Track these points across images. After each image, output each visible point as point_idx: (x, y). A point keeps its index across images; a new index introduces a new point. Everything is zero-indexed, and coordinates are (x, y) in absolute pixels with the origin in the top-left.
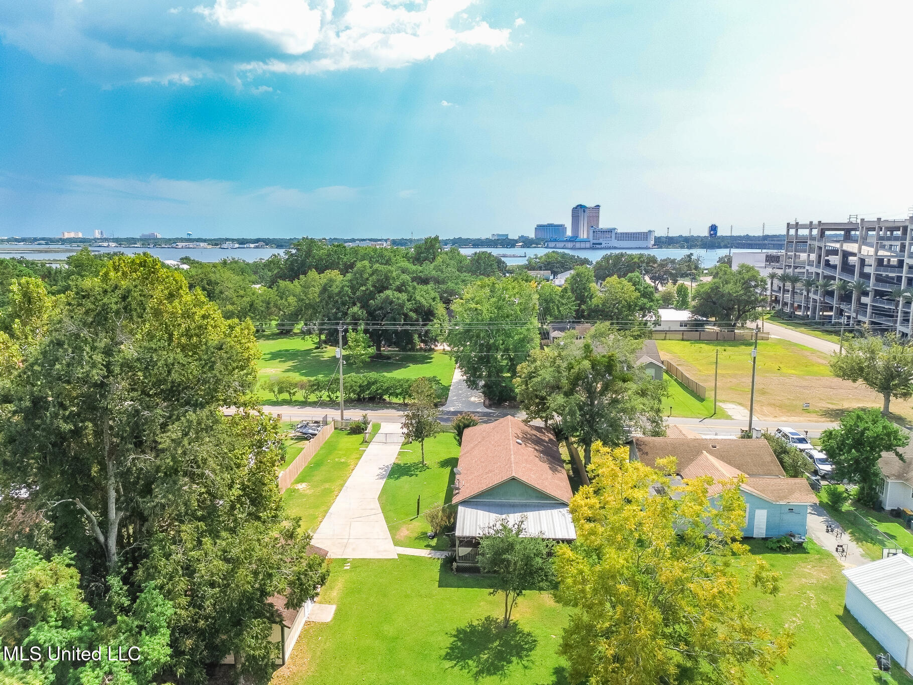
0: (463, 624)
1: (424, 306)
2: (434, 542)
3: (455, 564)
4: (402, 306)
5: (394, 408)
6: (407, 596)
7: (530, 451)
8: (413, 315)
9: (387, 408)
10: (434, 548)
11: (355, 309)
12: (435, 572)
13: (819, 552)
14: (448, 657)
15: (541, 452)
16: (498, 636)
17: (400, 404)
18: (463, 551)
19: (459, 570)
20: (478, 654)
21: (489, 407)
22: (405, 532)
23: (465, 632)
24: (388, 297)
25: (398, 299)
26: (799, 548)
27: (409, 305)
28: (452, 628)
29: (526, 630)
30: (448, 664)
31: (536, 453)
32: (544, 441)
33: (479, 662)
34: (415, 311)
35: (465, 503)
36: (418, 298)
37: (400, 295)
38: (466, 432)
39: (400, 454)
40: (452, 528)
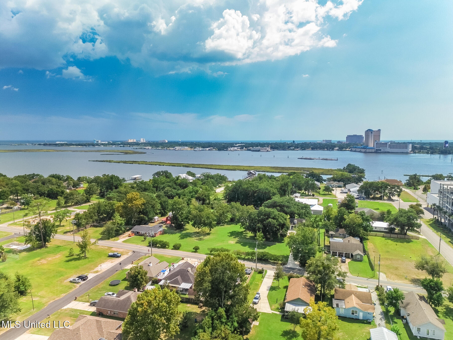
0: (285, 330)
1: (282, 223)
2: (280, 311)
3: (284, 317)
4: (274, 225)
5: (271, 264)
6: (274, 322)
7: (306, 289)
8: (278, 227)
9: (269, 264)
10: (280, 312)
11: (259, 225)
12: (280, 318)
13: (374, 325)
14: (281, 335)
15: (309, 290)
16: (292, 333)
17: (273, 263)
18: (286, 314)
19: (285, 318)
20: (287, 336)
21: (300, 267)
22: (273, 307)
23: (285, 331)
24: (270, 221)
25: (273, 222)
26: (369, 323)
27: (276, 223)
28: (283, 330)
29: (298, 333)
30: (281, 337)
31: (308, 290)
32: (311, 286)
33: (287, 337)
34: (279, 225)
35: (288, 302)
36: (280, 220)
37: (274, 221)
38: (291, 279)
39: (273, 282)
40: (284, 308)
